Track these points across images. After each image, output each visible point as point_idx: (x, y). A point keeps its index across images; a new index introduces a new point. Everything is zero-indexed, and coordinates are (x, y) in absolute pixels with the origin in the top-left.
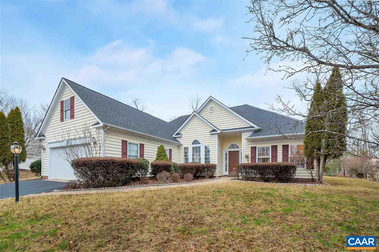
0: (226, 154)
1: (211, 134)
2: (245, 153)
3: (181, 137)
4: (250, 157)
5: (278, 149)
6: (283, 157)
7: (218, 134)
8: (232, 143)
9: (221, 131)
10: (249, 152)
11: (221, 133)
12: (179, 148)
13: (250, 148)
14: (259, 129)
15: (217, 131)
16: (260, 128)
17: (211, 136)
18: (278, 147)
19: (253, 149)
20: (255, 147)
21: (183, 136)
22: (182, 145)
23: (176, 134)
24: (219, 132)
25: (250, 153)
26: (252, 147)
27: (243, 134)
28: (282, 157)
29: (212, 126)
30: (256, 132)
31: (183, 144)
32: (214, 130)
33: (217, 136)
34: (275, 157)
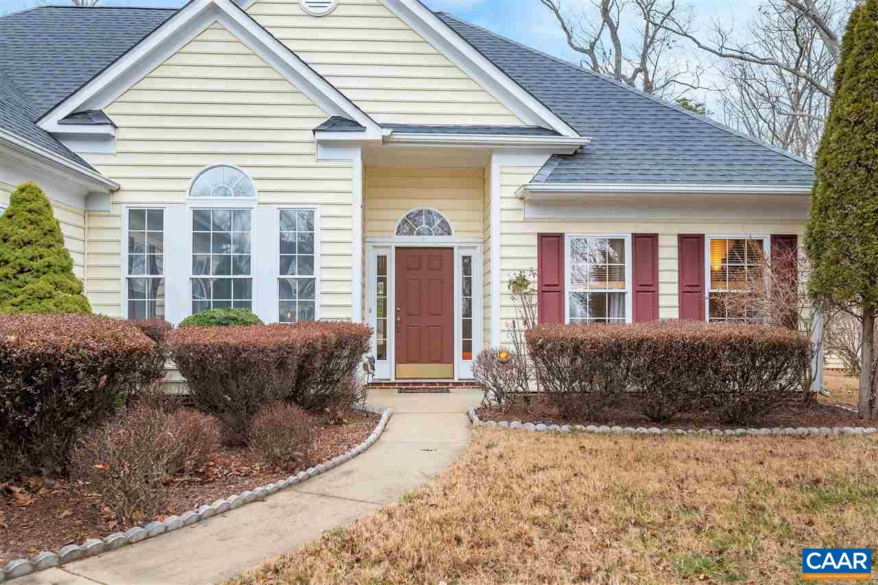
0: (382, 261)
1: (324, 144)
2: (507, 264)
3: (107, 138)
4: (534, 285)
5: (662, 253)
6: (683, 293)
7: (367, 149)
8: (416, 206)
9: (387, 132)
10: (527, 261)
11: (381, 145)
12: (87, 214)
13: (534, 241)
14: (582, 147)
15: (363, 129)
16: (584, 140)
17: (322, 153)
18: (662, 241)
19: (550, 246)
20: (559, 238)
21: (120, 134)
22: (112, 191)
23: (72, 116)
24: (373, 134)
25: (534, 264)
26: (541, 236)
27: (497, 163)
28: (676, 291)
29: (333, 97)
30: (565, 157)
31: (124, 185)
32: (339, 122)
33: (356, 158)
34: (647, 289)
